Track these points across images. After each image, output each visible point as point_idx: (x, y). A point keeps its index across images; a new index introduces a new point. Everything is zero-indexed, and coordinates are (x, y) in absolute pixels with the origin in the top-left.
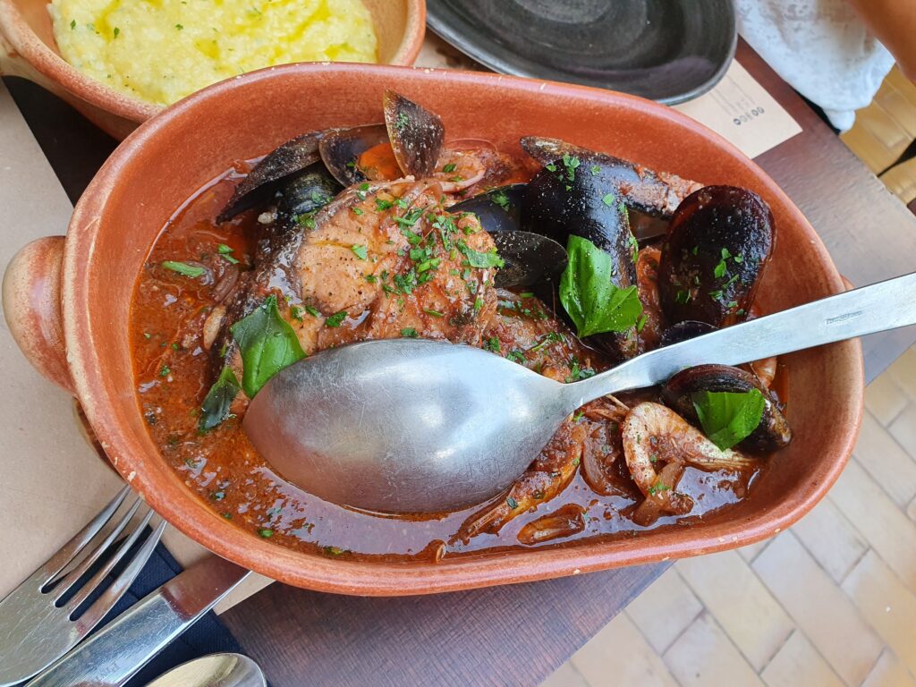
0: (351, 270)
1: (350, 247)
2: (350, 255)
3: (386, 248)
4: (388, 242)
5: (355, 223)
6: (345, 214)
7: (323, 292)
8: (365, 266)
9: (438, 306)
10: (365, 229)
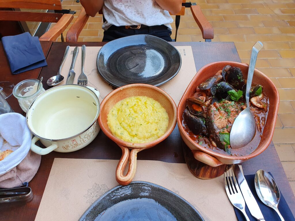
0: (223, 120)
1: (220, 118)
2: (221, 119)
3: (223, 114)
4: (222, 113)
5: (217, 115)
6: (215, 116)
7: (222, 126)
8: (223, 118)
9: (234, 113)
10: (219, 115)
